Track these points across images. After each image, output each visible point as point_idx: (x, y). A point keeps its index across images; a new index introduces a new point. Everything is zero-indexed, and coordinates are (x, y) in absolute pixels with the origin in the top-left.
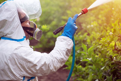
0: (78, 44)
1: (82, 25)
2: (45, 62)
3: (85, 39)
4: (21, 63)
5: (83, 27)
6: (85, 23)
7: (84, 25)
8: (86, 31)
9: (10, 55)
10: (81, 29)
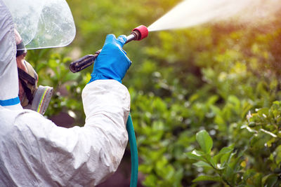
0: (188, 127)
1: (204, 71)
2: (92, 147)
3: (210, 115)
4: (34, 156)
5: (205, 78)
6: (213, 68)
7: (208, 74)
8: (213, 91)
9: (4, 137)
10: (201, 84)
